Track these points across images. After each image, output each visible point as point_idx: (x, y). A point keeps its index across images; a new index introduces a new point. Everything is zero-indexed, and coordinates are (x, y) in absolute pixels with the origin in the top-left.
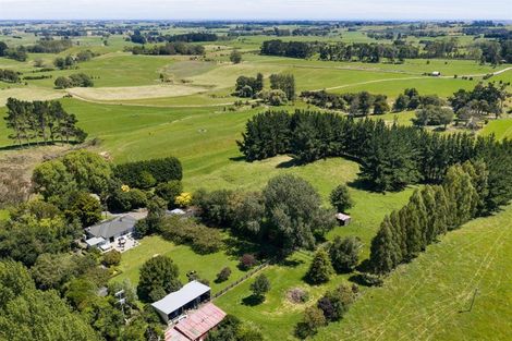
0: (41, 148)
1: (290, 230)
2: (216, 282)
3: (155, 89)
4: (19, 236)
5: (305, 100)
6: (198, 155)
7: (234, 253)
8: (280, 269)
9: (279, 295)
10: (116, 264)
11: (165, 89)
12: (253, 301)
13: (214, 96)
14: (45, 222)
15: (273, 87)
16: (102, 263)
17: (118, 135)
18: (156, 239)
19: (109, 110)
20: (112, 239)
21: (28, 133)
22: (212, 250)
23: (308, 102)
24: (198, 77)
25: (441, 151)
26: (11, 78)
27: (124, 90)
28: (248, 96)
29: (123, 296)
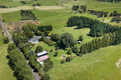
0: (27, 20)
1: (65, 44)
2: (50, 51)
3: (54, 7)
4: (17, 39)
5: (88, 12)
6: (58, 25)
7: (56, 47)
8: (63, 51)
9: (60, 55)
10: (34, 46)
11: (57, 7)
12: (55, 56)
13: (67, 10)
14: (22, 37)
15: (81, 8)
16: (31, 45)
17: (43, 18)
18: (42, 42)
19: (43, 12)
20: (34, 41)
21: (25, 17)
22: (52, 45)
23: (89, 13)
24: (65, 4)
25: (111, 29)
26: (24, 3)
27: (47, 7)
28: (75, 10)
29: (31, 52)
